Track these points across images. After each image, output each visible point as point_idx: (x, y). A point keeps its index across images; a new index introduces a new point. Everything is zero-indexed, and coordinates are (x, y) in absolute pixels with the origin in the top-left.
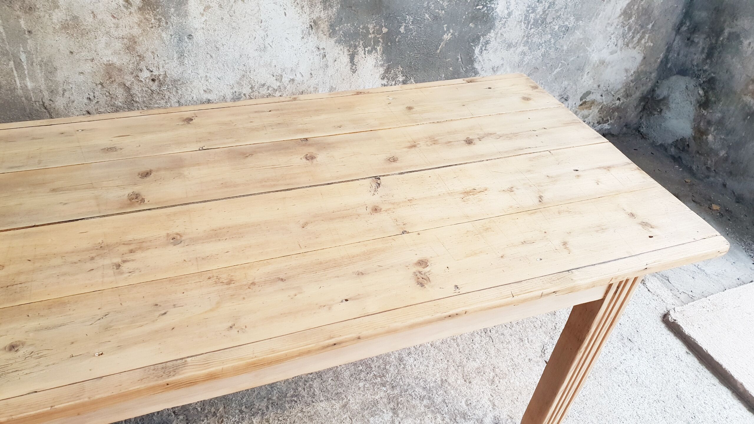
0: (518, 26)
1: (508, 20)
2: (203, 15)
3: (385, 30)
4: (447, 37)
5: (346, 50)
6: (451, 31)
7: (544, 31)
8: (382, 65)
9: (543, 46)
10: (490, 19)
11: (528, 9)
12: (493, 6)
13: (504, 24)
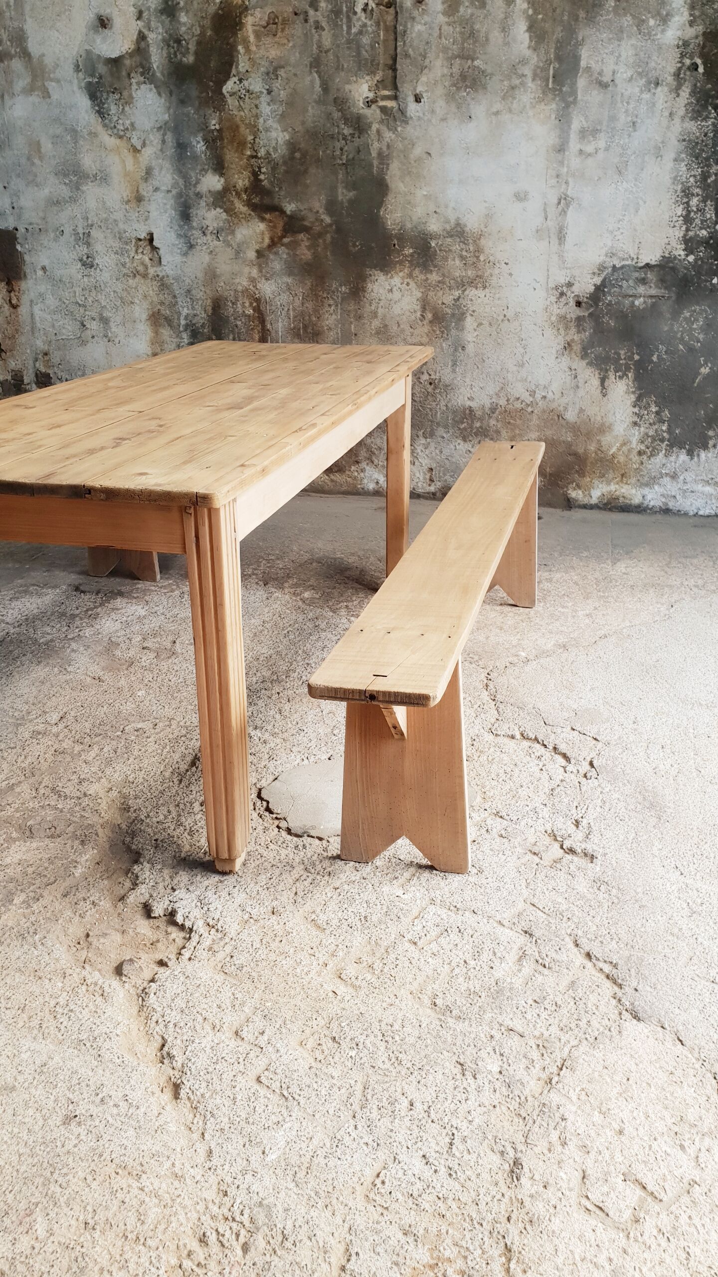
2: (475, 330)
3: (636, 357)
4: (704, 371)
5: (597, 373)
6: (710, 365)
8: (633, 393)
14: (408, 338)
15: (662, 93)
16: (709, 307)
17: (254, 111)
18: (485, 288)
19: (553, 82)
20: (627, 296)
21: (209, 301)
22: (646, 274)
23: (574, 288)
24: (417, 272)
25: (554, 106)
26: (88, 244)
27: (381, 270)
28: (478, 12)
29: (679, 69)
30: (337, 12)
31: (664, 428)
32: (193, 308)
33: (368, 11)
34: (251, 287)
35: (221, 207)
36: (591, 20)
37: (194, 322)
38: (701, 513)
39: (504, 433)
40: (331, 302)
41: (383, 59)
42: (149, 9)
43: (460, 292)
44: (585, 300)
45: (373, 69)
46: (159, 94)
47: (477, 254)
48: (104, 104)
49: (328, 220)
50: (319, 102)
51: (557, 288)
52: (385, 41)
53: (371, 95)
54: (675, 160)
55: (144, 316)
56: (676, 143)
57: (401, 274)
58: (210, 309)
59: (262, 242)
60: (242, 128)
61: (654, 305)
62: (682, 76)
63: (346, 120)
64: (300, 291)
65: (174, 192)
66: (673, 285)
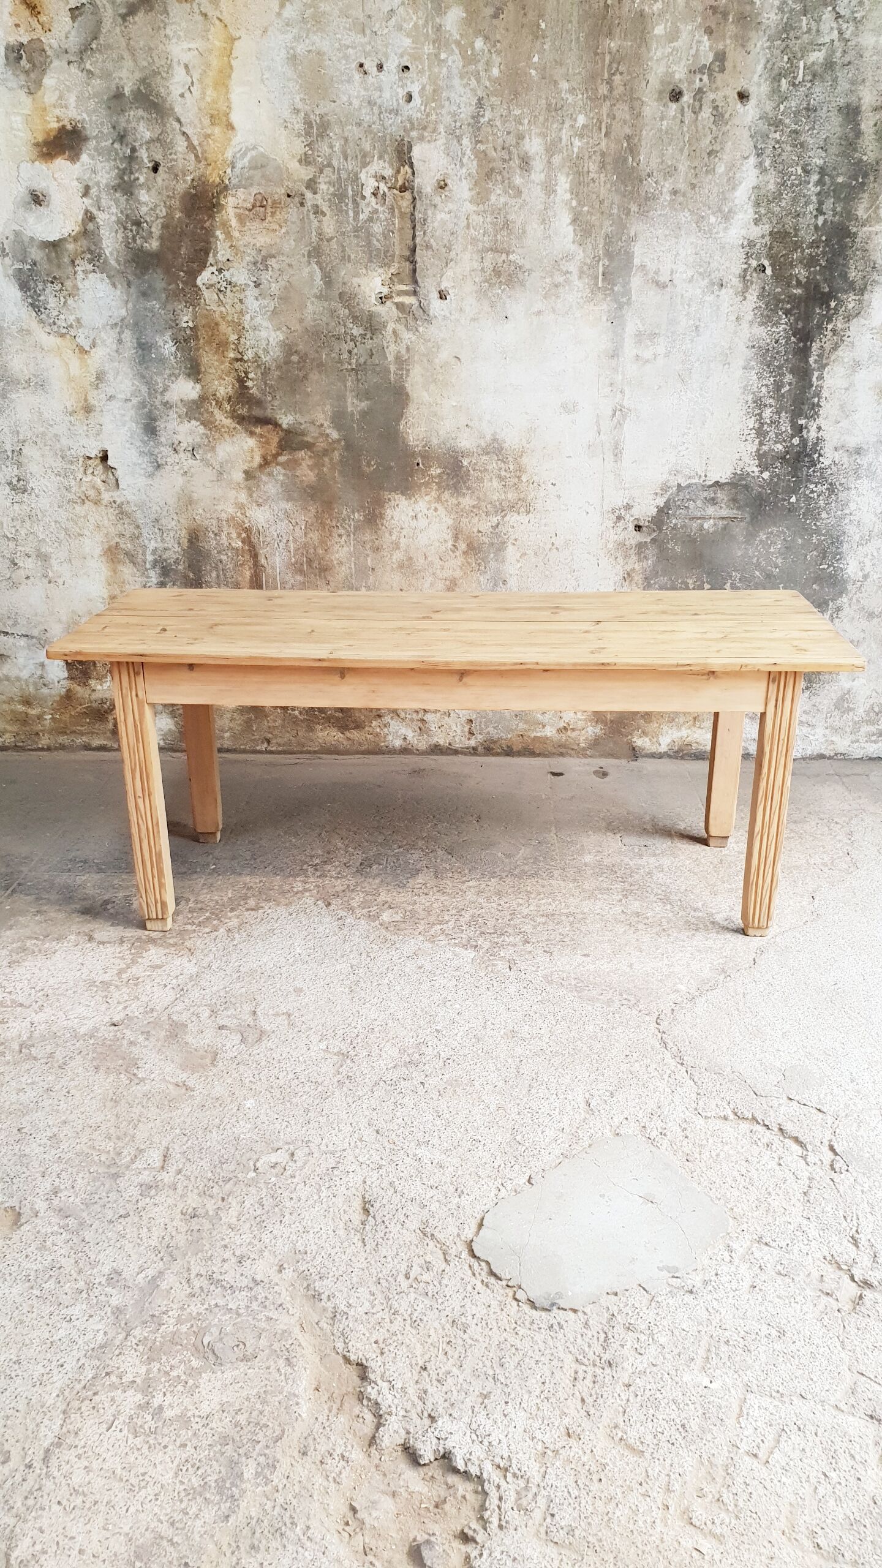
1: (864, 583)
2: (518, 561)
10: (840, 582)
12: (841, 566)
13: (860, 589)
14: (438, 571)
15: (727, 294)
16: (788, 528)
17: (238, 306)
18: (528, 512)
19: (603, 280)
20: (694, 518)
21: (184, 531)
22: (715, 494)
23: (633, 511)
24: (446, 495)
25: (605, 307)
26: (19, 464)
27: (403, 494)
28: (512, 202)
29: (745, 270)
30: (341, 196)
32: (163, 540)
33: (379, 196)
34: (239, 514)
35: (197, 420)
36: (643, 213)
37: (164, 557)
40: (342, 531)
41: (399, 249)
42: (98, 184)
43: (499, 517)
44: (646, 524)
45: (386, 261)
46: (114, 285)
47: (518, 474)
48: (40, 295)
49: (335, 435)
50: (320, 297)
51: (613, 511)
52: (401, 229)
53: (385, 291)
54: (745, 368)
55: (98, 551)
56: (745, 349)
57: (427, 498)
58: (185, 543)
59: (252, 461)
60: (223, 327)
61: (725, 528)
62: (748, 278)
63: (355, 319)
64: (301, 518)
65: (135, 401)
66: (746, 505)
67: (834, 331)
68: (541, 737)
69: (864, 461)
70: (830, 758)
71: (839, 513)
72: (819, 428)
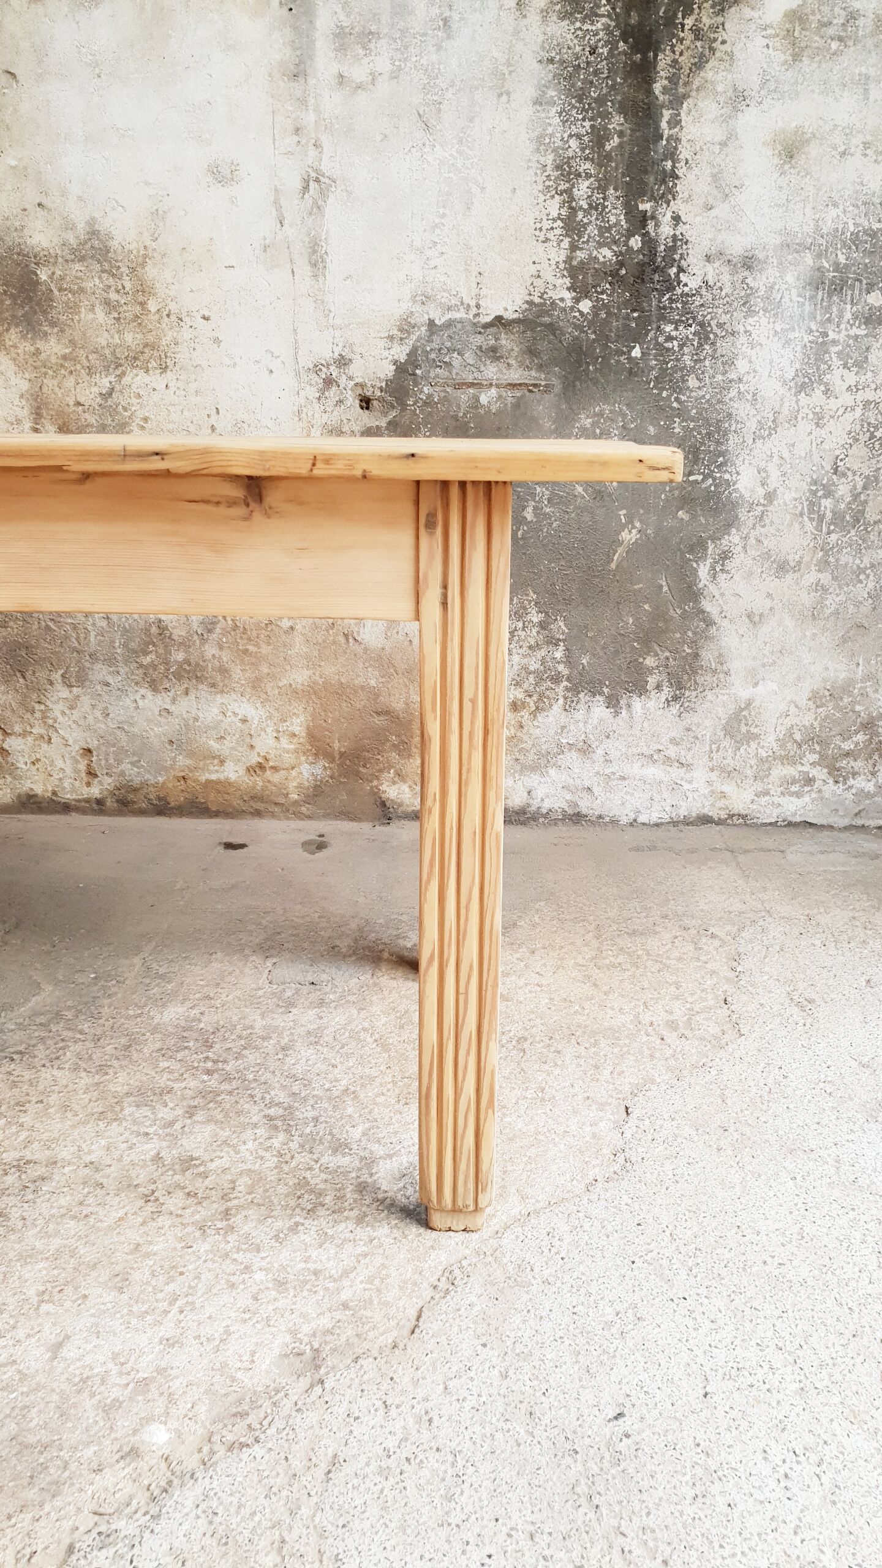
0: (797, 525)
1: (769, 508)
4: (628, 537)
6: (638, 525)
7: (864, 541)
9: (868, 576)
10: (725, 506)
11: (814, 488)
12: (727, 476)
13: (761, 518)
16: (629, 406)
18: (164, 369)
20: (460, 386)
22: (497, 339)
23: (352, 369)
24: (14, 336)
31: (559, 655)
38: (642, 819)
39: (237, 672)
43: (112, 378)
44: (378, 393)
47: (141, 299)
51: (316, 369)
54: (537, 102)
56: (536, 66)
61: (517, 405)
66: (554, 361)
67: (697, 32)
68: (218, 782)
69: (759, 281)
70: (720, 822)
71: (719, 377)
72: (677, 219)
